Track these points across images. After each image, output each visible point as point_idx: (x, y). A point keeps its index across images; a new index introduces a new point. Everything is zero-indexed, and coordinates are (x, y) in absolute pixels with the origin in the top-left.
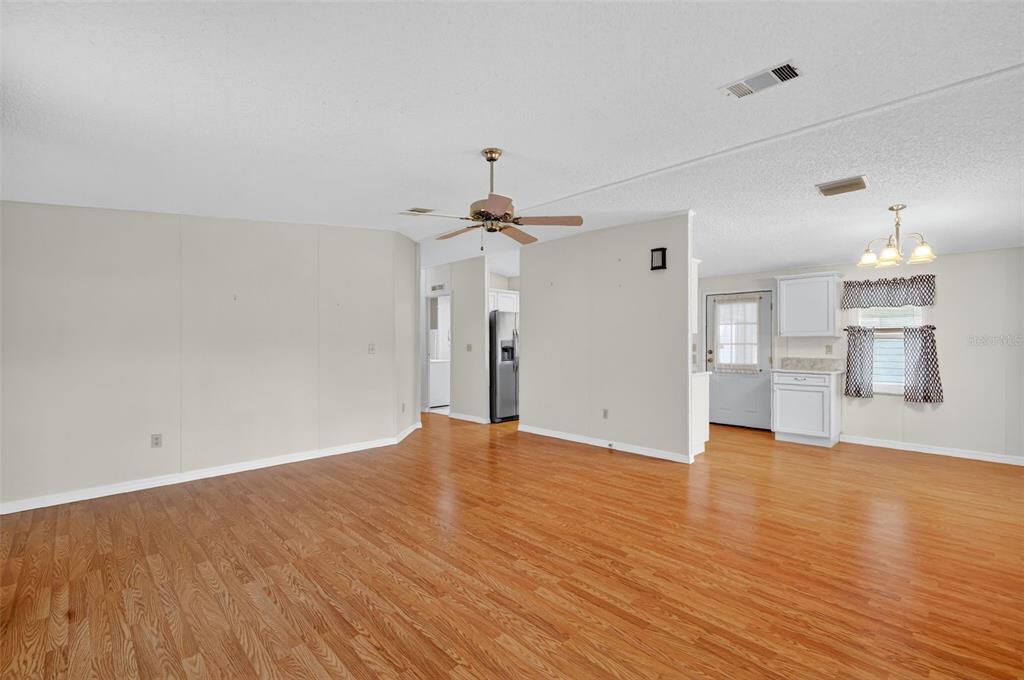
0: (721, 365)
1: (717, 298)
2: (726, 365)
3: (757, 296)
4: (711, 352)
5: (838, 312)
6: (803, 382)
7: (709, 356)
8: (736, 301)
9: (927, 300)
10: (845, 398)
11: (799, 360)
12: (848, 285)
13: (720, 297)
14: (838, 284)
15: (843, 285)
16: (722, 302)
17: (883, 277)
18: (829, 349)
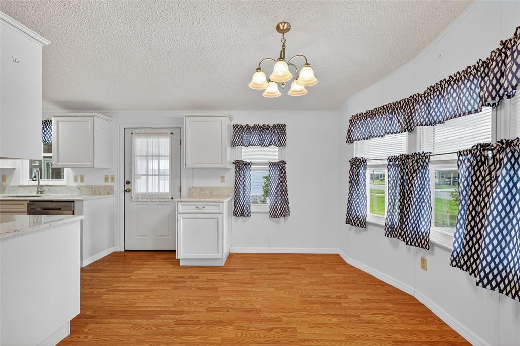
0: (137, 194)
1: (134, 131)
2: (142, 194)
3: (169, 131)
4: (128, 182)
5: (229, 149)
6: (203, 210)
7: (127, 187)
8: (150, 135)
9: (282, 143)
10: (234, 217)
11: (202, 189)
12: (236, 127)
13: (137, 131)
14: (229, 126)
15: (232, 127)
16: (139, 135)
17: (257, 124)
18: (223, 178)
